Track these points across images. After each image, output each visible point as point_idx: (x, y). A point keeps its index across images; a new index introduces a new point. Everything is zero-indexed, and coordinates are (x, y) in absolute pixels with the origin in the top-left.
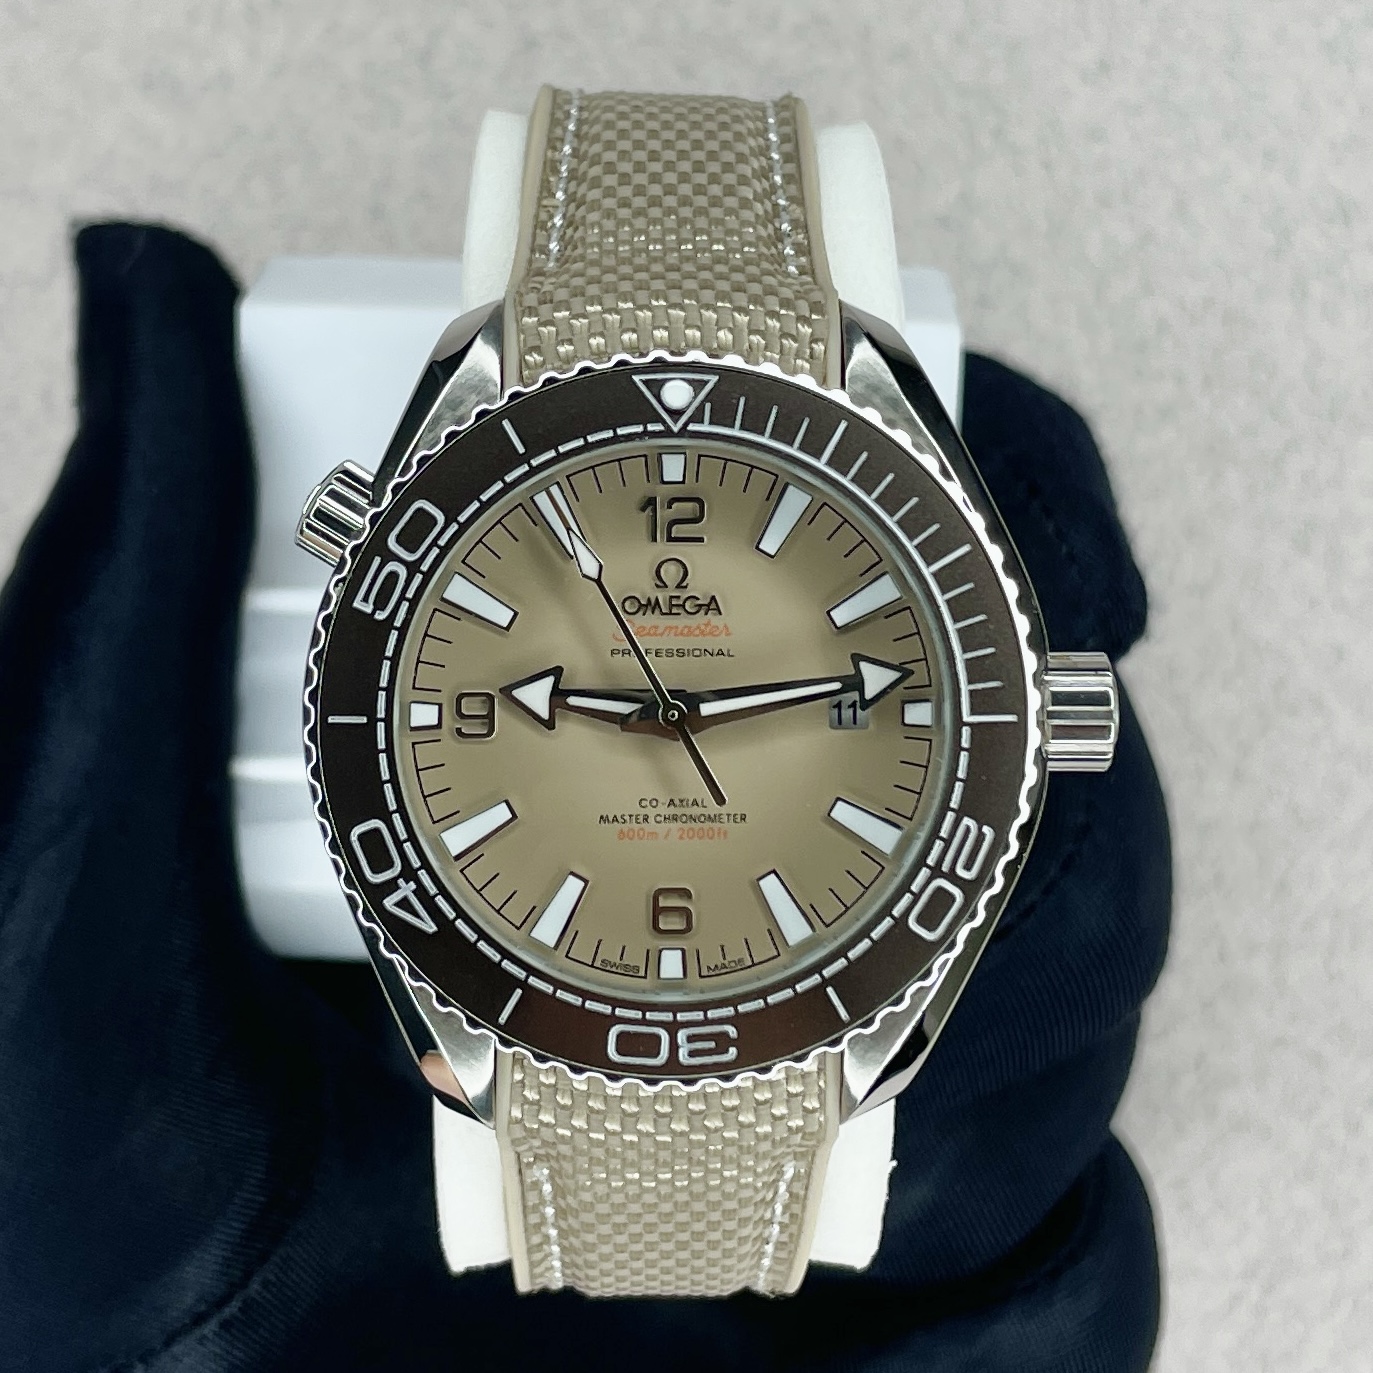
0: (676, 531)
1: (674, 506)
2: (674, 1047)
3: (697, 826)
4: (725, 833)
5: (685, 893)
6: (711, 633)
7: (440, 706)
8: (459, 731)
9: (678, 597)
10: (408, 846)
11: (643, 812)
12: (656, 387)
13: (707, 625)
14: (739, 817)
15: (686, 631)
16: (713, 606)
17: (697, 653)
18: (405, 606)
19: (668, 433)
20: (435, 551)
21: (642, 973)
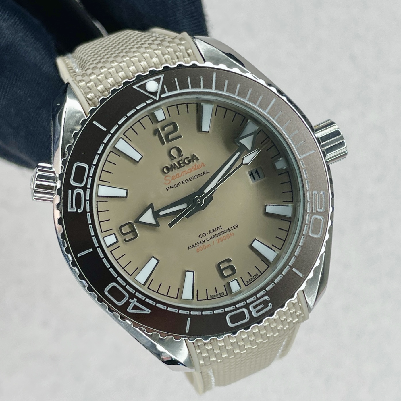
0: (170, 137)
1: (166, 128)
2: (250, 312)
3: (222, 236)
4: (233, 234)
5: (229, 260)
6: (198, 168)
7: (115, 234)
8: (125, 240)
9: (181, 160)
10: (128, 287)
11: (201, 239)
12: (143, 87)
13: (195, 165)
14: (235, 226)
15: (189, 171)
16: (194, 158)
17: (196, 177)
18: (88, 203)
19: (155, 102)
20: (90, 179)
21: (226, 294)
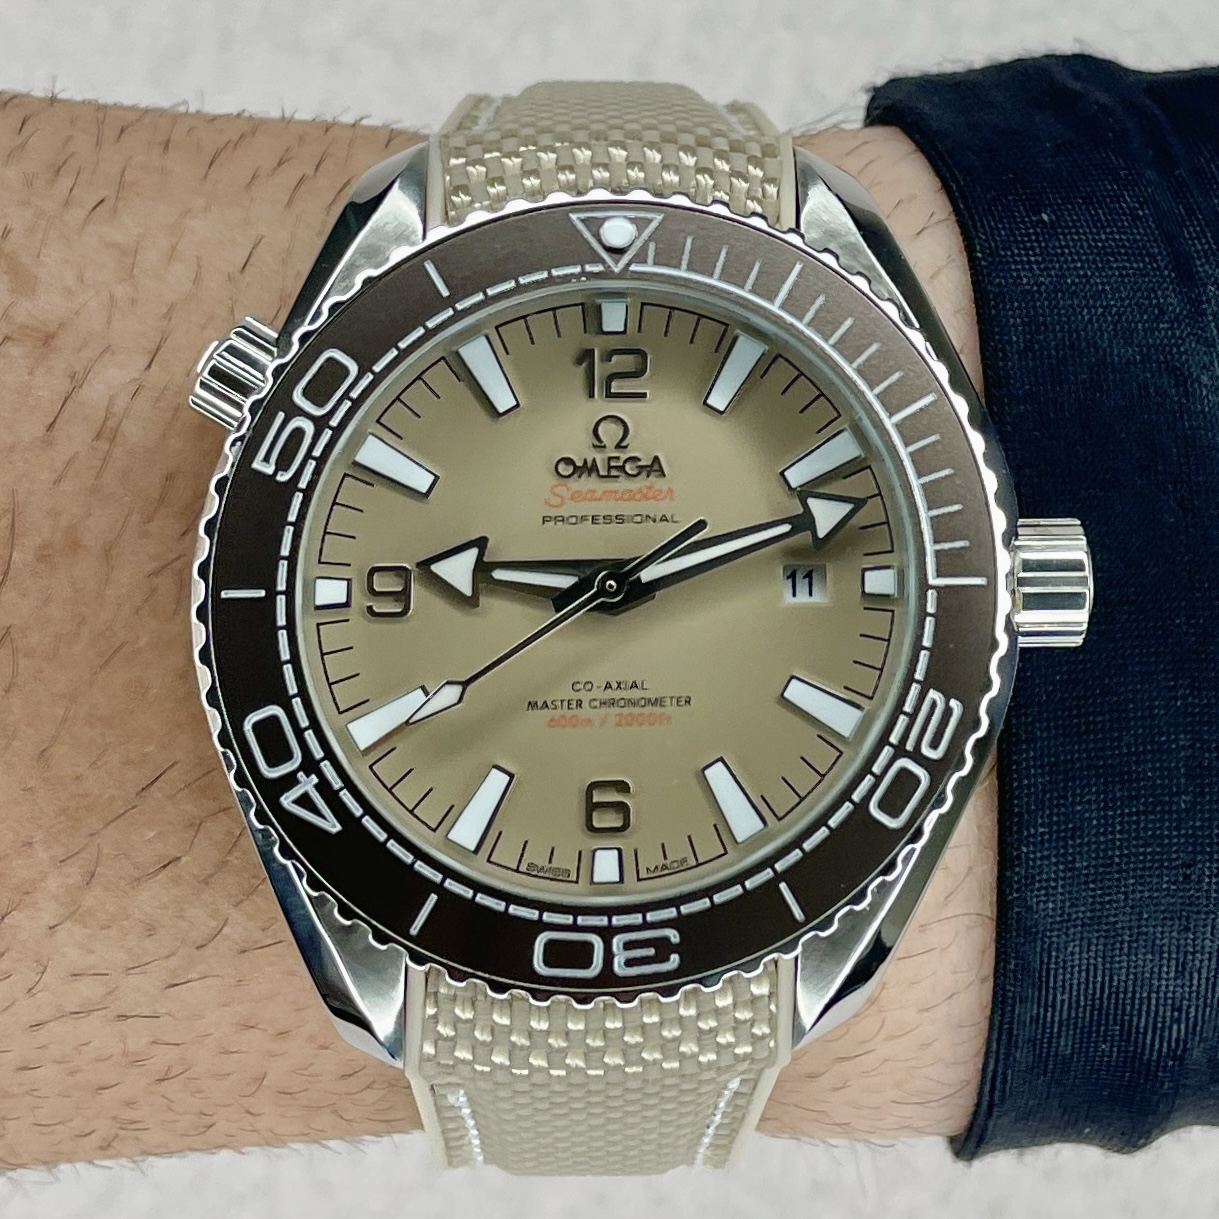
0: (616, 386)
1: (615, 358)
2: (609, 955)
3: (637, 710)
4: (667, 719)
5: (622, 787)
6: (654, 498)
7: (349, 581)
8: (370, 609)
9: (618, 458)
10: (309, 736)
11: (575, 696)
12: (595, 225)
13: (650, 488)
14: (683, 700)
15: (626, 495)
16: (656, 467)
17: (637, 519)
18: (311, 465)
19: (607, 275)
20: (347, 404)
21: (573, 877)
